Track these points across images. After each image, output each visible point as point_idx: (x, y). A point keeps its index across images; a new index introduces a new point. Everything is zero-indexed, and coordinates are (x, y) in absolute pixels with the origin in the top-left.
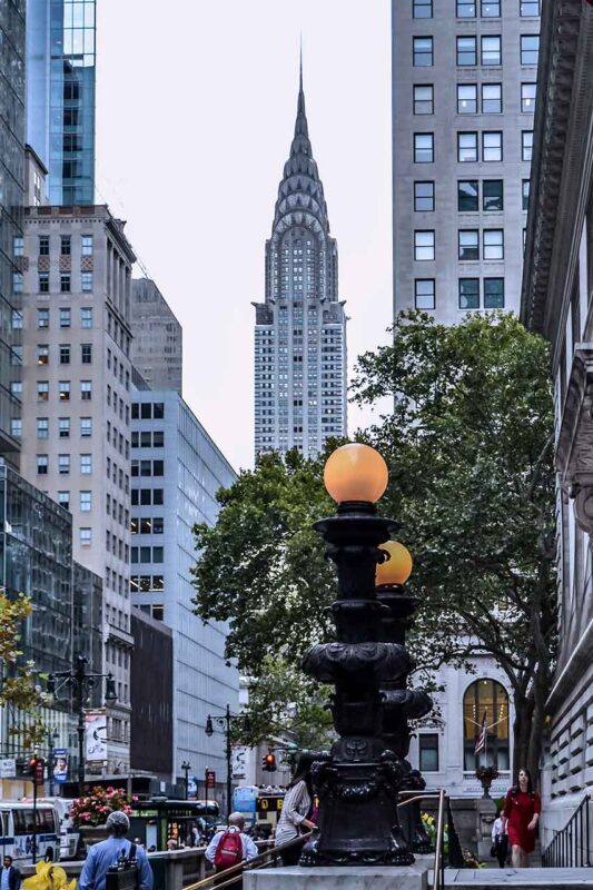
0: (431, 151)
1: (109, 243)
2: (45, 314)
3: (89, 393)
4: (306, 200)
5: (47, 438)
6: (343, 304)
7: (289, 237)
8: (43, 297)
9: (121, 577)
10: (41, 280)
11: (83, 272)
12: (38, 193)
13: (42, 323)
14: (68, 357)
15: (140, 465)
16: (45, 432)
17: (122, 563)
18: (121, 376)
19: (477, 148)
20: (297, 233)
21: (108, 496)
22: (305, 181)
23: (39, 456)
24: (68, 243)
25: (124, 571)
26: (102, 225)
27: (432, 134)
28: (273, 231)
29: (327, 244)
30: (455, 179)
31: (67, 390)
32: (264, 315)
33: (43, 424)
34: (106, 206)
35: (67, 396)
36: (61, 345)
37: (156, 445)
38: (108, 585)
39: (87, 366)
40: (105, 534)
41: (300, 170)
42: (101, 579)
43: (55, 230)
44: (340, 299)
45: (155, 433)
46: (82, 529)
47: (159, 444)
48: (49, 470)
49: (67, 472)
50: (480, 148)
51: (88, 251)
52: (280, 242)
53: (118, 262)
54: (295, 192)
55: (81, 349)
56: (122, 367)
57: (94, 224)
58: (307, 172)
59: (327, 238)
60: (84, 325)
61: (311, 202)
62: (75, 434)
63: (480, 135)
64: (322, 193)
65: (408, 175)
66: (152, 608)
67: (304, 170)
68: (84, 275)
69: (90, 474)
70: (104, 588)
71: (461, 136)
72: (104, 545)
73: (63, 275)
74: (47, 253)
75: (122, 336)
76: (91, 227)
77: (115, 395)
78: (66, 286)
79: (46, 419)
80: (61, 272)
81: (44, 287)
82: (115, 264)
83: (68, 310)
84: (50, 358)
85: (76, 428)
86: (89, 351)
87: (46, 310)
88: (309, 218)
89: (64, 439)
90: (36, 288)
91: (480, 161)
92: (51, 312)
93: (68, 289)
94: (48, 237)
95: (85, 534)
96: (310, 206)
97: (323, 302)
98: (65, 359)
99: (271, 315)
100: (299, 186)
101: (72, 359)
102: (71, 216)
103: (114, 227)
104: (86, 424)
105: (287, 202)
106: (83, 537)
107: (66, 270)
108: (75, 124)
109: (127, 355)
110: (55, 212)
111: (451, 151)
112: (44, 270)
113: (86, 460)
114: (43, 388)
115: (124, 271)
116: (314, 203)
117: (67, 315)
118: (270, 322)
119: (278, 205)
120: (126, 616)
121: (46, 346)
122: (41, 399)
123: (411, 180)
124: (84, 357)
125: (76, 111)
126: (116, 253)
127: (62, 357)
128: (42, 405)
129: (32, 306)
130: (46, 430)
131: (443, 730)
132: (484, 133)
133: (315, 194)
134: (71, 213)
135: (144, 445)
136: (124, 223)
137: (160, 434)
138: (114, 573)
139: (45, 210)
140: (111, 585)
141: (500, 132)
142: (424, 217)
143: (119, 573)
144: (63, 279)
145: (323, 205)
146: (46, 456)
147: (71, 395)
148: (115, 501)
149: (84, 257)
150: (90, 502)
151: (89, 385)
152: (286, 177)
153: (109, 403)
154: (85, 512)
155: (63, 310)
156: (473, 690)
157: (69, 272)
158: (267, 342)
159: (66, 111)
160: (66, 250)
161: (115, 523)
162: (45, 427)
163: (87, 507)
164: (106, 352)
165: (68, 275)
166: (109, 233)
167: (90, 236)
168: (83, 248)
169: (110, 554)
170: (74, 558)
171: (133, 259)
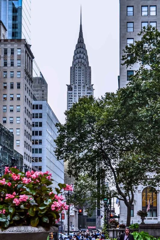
0: (133, 12)
1: (26, 52)
2: (6, 73)
3: (19, 98)
4: (82, 55)
5: (6, 112)
6: (93, 85)
7: (77, 66)
8: (5, 68)
9: (29, 156)
10: (5, 62)
11: (18, 60)
12: (4, 36)
13: (5, 76)
14: (13, 87)
15: (35, 123)
16: (5, 110)
17: (29, 152)
18: (29, 93)
19: (148, 11)
20: (80, 65)
21: (25, 130)
22: (82, 50)
23: (3, 117)
24: (13, 51)
25: (30, 154)
26: (24, 45)
27: (133, 6)
28: (73, 64)
29: (88, 68)
30: (141, 21)
31: (13, 97)
32: (70, 88)
33: (5, 108)
34: (25, 40)
35: (12, 99)
36: (11, 83)
37: (40, 117)
38: (25, 158)
39: (18, 89)
40: (24, 142)
41: (80, 47)
42: (23, 156)
43: (9, 47)
44: (92, 84)
45: (40, 114)
46: (17, 140)
47: (41, 117)
48: (7, 122)
49: (12, 123)
50: (149, 11)
51: (19, 53)
52: (75, 67)
53: (29, 58)
54: (79, 53)
55: (17, 84)
56: (30, 91)
57: (21, 45)
58: (83, 48)
59: (88, 66)
60: (18, 77)
61: (83, 56)
62: (15, 111)
63: (149, 7)
64: (87, 53)
65: (125, 20)
66: (38, 167)
67: (82, 47)
68: (18, 61)
69: (19, 123)
70: (24, 159)
71: (142, 7)
72: (24, 146)
73: (12, 61)
74: (7, 54)
75: (30, 81)
76: (20, 46)
77: (28, 99)
78: (12, 65)
79: (6, 106)
80: (11, 60)
81: (6, 65)
82: (28, 58)
83: (13, 72)
84: (7, 87)
85: (15, 109)
86: (19, 85)
87: (6, 72)
88: (83, 61)
89: (11, 113)
90: (3, 65)
91: (149, 15)
92: (8, 72)
93: (13, 65)
94: (7, 49)
95: (18, 142)
96: (83, 57)
97: (87, 85)
98: (12, 87)
99: (72, 88)
100: (80, 51)
101: (14, 87)
102: (14, 42)
103: (28, 47)
104: (18, 108)
105: (77, 56)
106: (17, 143)
107: (12, 60)
108: (16, 20)
109: (31, 88)
110: (9, 41)
111: (139, 12)
112: (5, 59)
113: (18, 119)
114: (5, 96)
115: (31, 61)
116: (84, 56)
117: (12, 73)
118: (72, 90)
119: (74, 57)
120: (30, 168)
121: (6, 83)
122: (4, 100)
123: (126, 21)
124: (18, 87)
125: (16, 16)
126: (28, 55)
127: (11, 87)
128: (5, 101)
129: (2, 70)
130: (6, 109)
131: (135, 203)
132: (150, 6)
133: (85, 54)
134: (14, 41)
135: (36, 117)
136: (31, 46)
137: (41, 114)
138: (27, 155)
139: (6, 40)
140: (26, 158)
141: (156, 6)
142: (130, 34)
143: (29, 155)
144: (11, 62)
145: (87, 57)
146: (6, 117)
147: (14, 99)
148: (27, 132)
149: (18, 55)
150: (19, 132)
151: (19, 95)
152: (76, 49)
153: (26, 101)
154: (18, 135)
155: (11, 72)
156: (145, 190)
157: (13, 60)
158: (71, 96)
159: (13, 16)
160: (12, 53)
161: (27, 139)
162: (6, 108)
163: (18, 134)
164: (25, 86)
165: (13, 61)
166: (26, 48)
167: (20, 49)
168: (18, 52)
169: (25, 149)
170: (14, 149)
171: (33, 58)
